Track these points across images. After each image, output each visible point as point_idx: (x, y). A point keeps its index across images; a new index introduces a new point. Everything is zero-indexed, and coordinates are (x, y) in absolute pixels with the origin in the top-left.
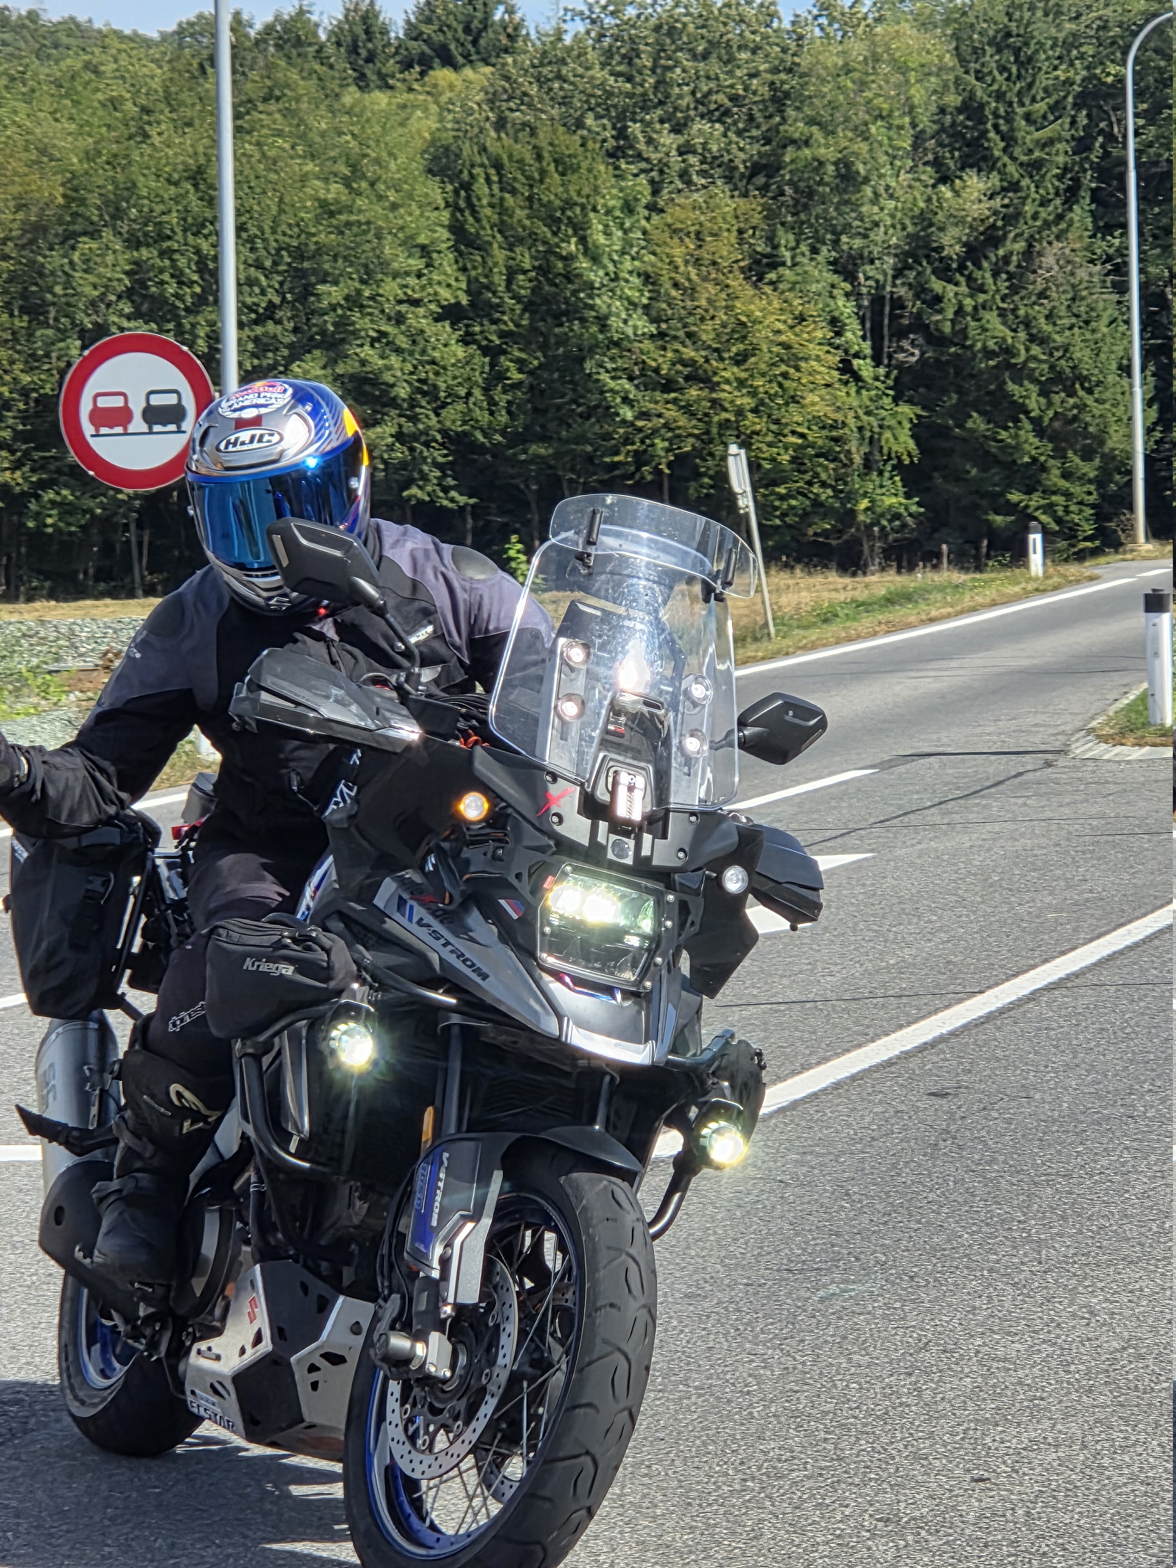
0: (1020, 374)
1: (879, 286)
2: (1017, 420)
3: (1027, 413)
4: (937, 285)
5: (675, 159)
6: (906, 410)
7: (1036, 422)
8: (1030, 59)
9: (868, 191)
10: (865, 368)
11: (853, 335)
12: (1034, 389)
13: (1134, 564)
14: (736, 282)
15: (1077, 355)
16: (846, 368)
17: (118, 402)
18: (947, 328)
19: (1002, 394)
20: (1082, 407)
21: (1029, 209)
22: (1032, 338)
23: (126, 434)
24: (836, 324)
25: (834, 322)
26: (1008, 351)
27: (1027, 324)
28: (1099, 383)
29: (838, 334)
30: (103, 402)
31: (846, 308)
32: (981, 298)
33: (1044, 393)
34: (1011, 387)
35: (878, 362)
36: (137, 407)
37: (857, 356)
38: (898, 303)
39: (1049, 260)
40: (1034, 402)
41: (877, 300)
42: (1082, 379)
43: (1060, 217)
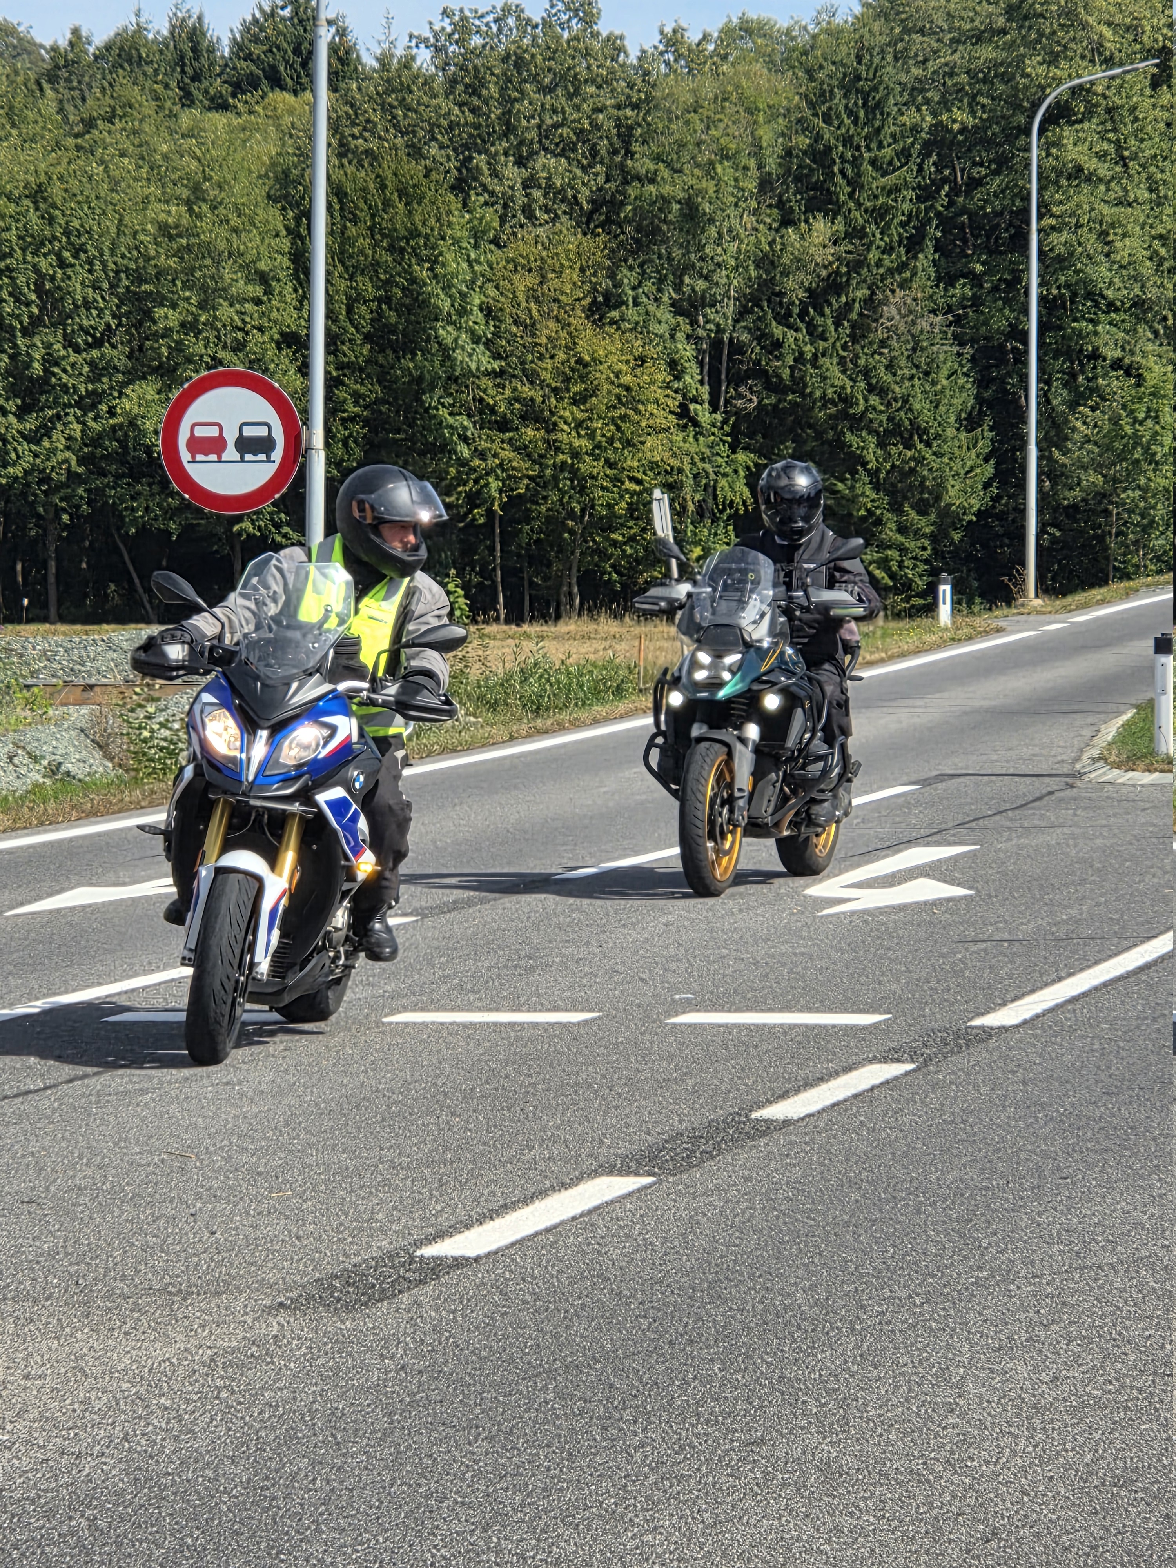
0: (858, 423)
1: (719, 330)
2: (854, 472)
3: (864, 464)
4: (778, 331)
5: (519, 193)
6: (741, 457)
7: (874, 474)
8: (878, 105)
9: (713, 231)
10: (703, 413)
11: (692, 378)
12: (872, 441)
13: (1032, 618)
14: (578, 319)
15: (917, 406)
16: (683, 413)
17: (214, 432)
18: (786, 373)
19: (839, 443)
20: (920, 460)
21: (873, 256)
22: (871, 389)
23: (220, 461)
24: (674, 367)
25: (673, 364)
26: (847, 400)
27: (867, 373)
28: (937, 436)
29: (678, 378)
30: (200, 432)
31: (686, 351)
32: (822, 344)
33: (881, 445)
34: (849, 437)
35: (714, 407)
36: (231, 437)
37: (695, 400)
38: (737, 348)
39: (889, 310)
40: (871, 453)
41: (716, 345)
42: (922, 432)
43: (902, 267)
